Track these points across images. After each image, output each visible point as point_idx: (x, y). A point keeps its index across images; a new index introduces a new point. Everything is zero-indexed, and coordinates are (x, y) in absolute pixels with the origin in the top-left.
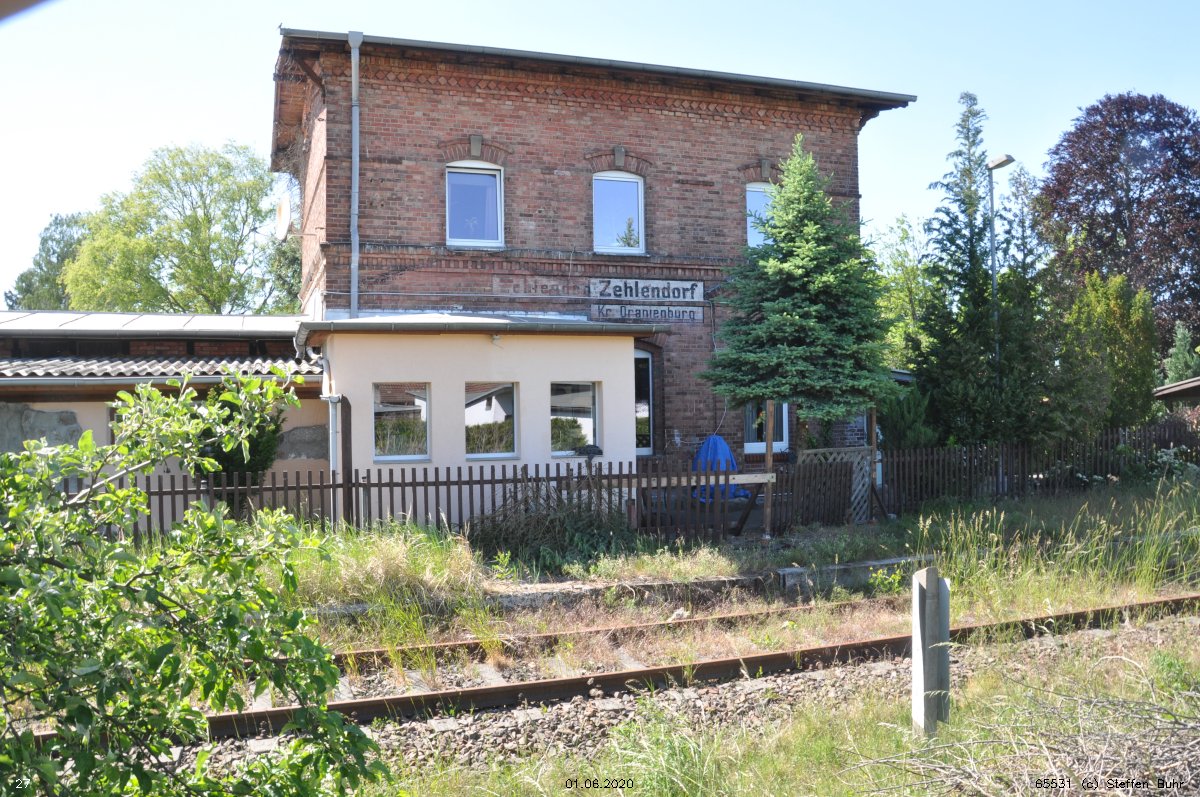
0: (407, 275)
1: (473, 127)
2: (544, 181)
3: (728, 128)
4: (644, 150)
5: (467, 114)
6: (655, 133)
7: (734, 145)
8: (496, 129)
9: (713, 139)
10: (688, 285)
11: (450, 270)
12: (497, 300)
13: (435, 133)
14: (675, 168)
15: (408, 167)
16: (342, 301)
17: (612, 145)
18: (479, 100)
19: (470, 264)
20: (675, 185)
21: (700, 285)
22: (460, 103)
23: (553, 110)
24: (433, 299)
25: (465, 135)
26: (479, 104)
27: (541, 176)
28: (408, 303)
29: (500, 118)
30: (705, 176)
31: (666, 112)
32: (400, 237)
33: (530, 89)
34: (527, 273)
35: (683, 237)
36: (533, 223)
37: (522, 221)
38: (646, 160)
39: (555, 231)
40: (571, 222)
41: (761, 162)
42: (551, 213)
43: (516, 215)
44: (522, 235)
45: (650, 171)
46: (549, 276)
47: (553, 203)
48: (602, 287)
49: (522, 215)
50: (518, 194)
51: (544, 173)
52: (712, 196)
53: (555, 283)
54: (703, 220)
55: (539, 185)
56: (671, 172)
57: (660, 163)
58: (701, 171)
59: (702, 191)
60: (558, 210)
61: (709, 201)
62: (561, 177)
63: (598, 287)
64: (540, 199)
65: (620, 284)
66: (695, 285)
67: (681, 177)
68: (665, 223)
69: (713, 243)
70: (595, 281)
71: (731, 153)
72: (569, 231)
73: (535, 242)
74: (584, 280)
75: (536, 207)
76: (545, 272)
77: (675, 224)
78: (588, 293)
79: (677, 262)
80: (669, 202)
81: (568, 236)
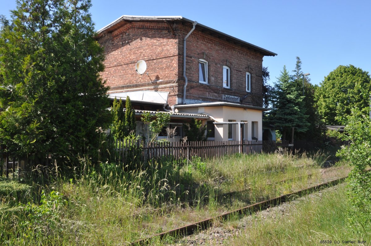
0: (192, 90)
1: (204, 50)
2: (215, 67)
3: (244, 57)
4: (231, 61)
5: (203, 47)
6: (233, 57)
7: (245, 62)
8: (208, 51)
9: (241, 60)
10: (237, 97)
11: (200, 89)
12: (208, 98)
13: (198, 51)
14: (236, 67)
15: (193, 59)
16: (181, 96)
17: (226, 59)
18: (205, 43)
19: (203, 88)
20: (236, 71)
21: (239, 97)
22: (202, 43)
23: (217, 48)
24: (197, 97)
25: (202, 52)
26: (205, 44)
27: (215, 66)
28: (192, 98)
29: (208, 48)
30: (240, 69)
31: (235, 52)
32: (191, 79)
33: (214, 41)
34: (213, 92)
35: (237, 85)
36: (213, 78)
37: (212, 78)
38: (231, 64)
39: (217, 81)
40: (219, 79)
41: (249, 67)
42: (216, 76)
43: (211, 76)
44: (212, 81)
45: (232, 67)
46: (216, 93)
47: (217, 73)
48: (224, 96)
49: (212, 76)
50: (211, 70)
51: (215, 65)
52: (241, 75)
53: (217, 95)
54: (240, 81)
55: (215, 68)
56: (235, 68)
57: (233, 65)
58: (240, 68)
59: (240, 73)
60: (217, 75)
61: (241, 76)
62: (218, 66)
63: (223, 97)
64: (215, 71)
65: (227, 96)
66: (238, 98)
67: (237, 69)
68: (234, 81)
69: (241, 87)
70: (223, 95)
71: (244, 64)
72: (219, 81)
73: (214, 84)
74: (221, 94)
75: (214, 74)
76: (215, 92)
77: (236, 81)
78: (222, 98)
79: (236, 91)
80: (235, 76)
81: (219, 82)
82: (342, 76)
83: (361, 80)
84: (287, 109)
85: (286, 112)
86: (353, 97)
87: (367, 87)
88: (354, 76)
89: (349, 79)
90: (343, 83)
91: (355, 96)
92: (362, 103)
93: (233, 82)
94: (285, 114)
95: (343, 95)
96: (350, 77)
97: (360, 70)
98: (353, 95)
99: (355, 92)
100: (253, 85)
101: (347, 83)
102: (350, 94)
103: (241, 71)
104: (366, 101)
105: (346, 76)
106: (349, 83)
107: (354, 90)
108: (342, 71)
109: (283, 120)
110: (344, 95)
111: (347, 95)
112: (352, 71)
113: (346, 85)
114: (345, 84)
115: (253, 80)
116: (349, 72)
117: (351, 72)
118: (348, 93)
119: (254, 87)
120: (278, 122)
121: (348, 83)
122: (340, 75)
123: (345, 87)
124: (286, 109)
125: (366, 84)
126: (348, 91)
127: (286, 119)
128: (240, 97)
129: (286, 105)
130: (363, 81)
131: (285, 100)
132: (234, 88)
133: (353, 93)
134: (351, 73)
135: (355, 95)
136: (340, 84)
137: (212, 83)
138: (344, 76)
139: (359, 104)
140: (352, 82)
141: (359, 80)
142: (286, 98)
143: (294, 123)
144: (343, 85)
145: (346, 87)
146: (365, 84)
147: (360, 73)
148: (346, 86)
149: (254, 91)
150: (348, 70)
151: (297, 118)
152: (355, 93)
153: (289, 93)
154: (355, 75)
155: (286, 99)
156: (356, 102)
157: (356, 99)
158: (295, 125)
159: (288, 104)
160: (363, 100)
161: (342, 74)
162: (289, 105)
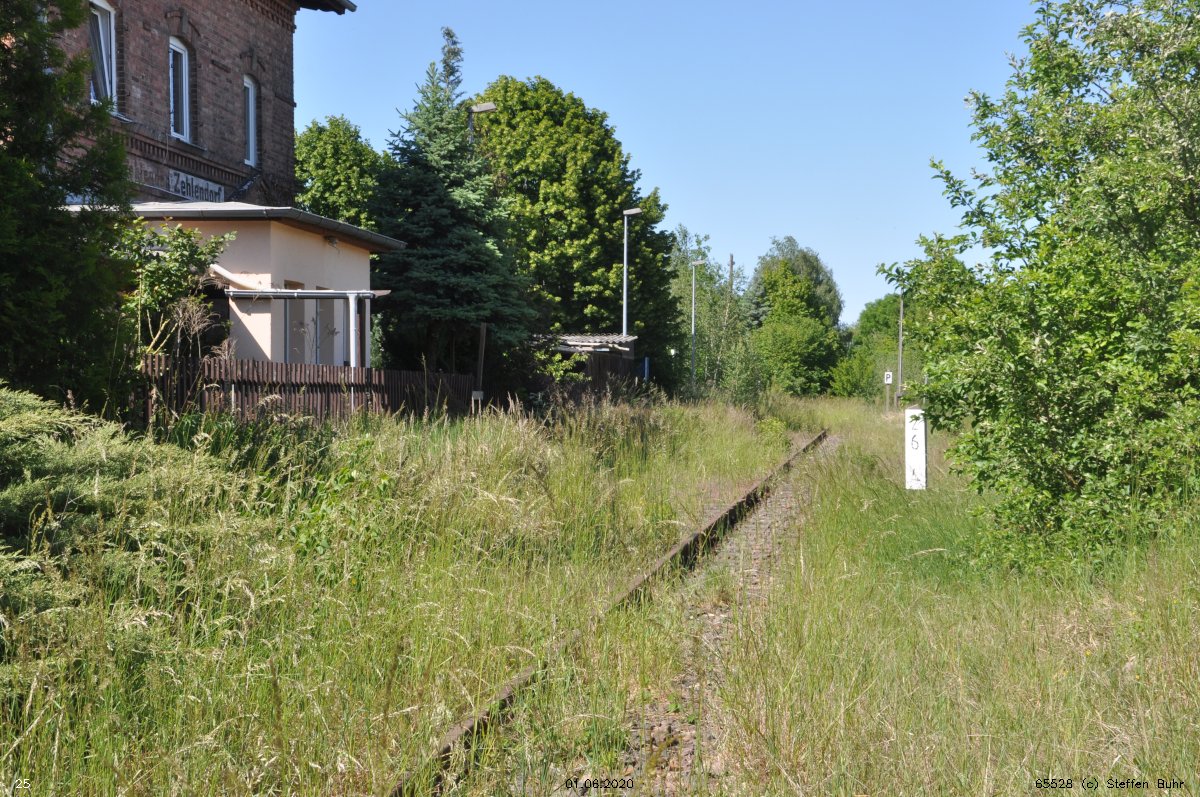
2: (143, 37)
3: (235, 4)
4: (196, 17)
7: (238, 26)
9: (227, 15)
10: (217, 188)
14: (210, 45)
17: (180, 5)
20: (211, 66)
21: (223, 188)
27: (143, 32)
30: (224, 59)
34: (138, 153)
35: (215, 131)
36: (139, 90)
37: (134, 87)
38: (197, 31)
39: (152, 104)
40: (159, 96)
41: (251, 50)
42: (148, 81)
43: (130, 78)
44: (133, 103)
45: (197, 44)
46: (148, 159)
47: (150, 69)
48: (175, 179)
49: (134, 78)
50: (131, 48)
51: (145, 28)
52: (228, 85)
53: (150, 169)
54: (224, 112)
55: (142, 42)
56: (208, 49)
57: (202, 35)
58: (223, 53)
59: (224, 76)
60: (153, 78)
61: (227, 90)
62: (153, 36)
63: (173, 181)
64: (142, 60)
65: (185, 180)
66: (220, 189)
67: (213, 57)
68: (206, 111)
69: (229, 141)
70: (172, 172)
71: (237, 35)
72: (157, 106)
73: (140, 118)
74: (166, 169)
75: (140, 70)
76: (147, 155)
77: (211, 113)
78: (168, 186)
79: (216, 160)
80: (208, 86)
81: (157, 112)
82: (514, 122)
83: (586, 149)
84: (454, 247)
85: (452, 261)
86: (559, 216)
87: (609, 177)
88: (559, 129)
89: (542, 139)
90: (519, 155)
91: (567, 212)
92: (594, 243)
93: (202, 114)
94: (445, 267)
95: (523, 206)
96: (547, 129)
97: (576, 103)
98: (561, 208)
99: (567, 194)
100: (266, 136)
101: (536, 156)
102: (549, 204)
103: (226, 70)
104: (607, 234)
105: (530, 125)
106: (544, 157)
107: (563, 188)
108: (513, 102)
109: (441, 292)
110: (529, 207)
111: (538, 207)
112: (551, 107)
113: (533, 163)
114: (529, 160)
115: (267, 113)
116: (538, 106)
117: (544, 108)
118: (541, 196)
119: (268, 145)
120: (423, 303)
121: (538, 156)
122: (504, 118)
123: (531, 173)
124: (450, 245)
125: (605, 167)
126: (542, 191)
127: (451, 291)
128: (224, 184)
129: (449, 228)
130: (593, 151)
131: (445, 211)
132: (207, 145)
133: (559, 199)
134: (545, 114)
135: (566, 208)
136: (509, 156)
137: (135, 114)
138: (522, 126)
139: (583, 246)
140: (553, 154)
141: (579, 148)
142: (449, 204)
143: (486, 305)
144: (522, 163)
145: (534, 174)
146: (601, 167)
147: (575, 116)
148: (533, 168)
149: (270, 162)
150: (533, 97)
151: (495, 287)
152: (567, 199)
153: (458, 183)
154: (561, 125)
155: (448, 208)
156: (572, 236)
157: (570, 226)
158: (487, 313)
159: (454, 225)
160: (596, 230)
161: (514, 115)
162: (461, 231)
